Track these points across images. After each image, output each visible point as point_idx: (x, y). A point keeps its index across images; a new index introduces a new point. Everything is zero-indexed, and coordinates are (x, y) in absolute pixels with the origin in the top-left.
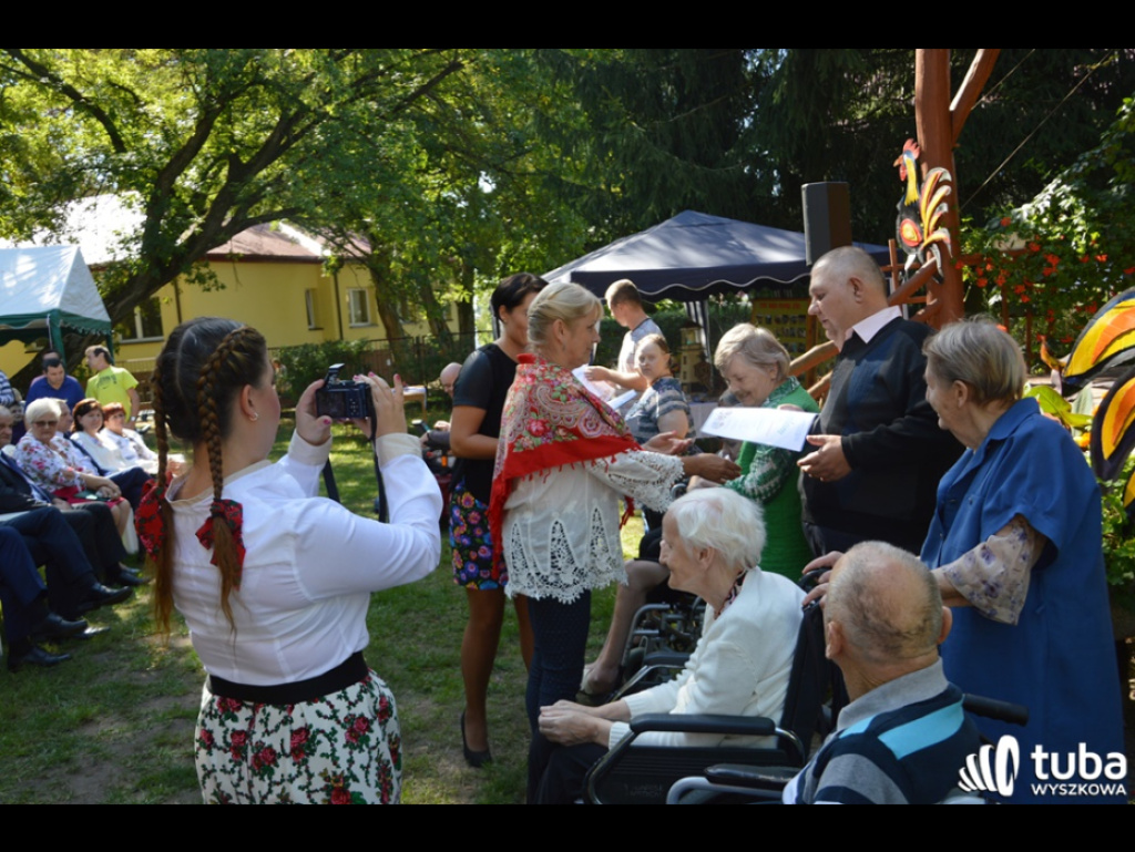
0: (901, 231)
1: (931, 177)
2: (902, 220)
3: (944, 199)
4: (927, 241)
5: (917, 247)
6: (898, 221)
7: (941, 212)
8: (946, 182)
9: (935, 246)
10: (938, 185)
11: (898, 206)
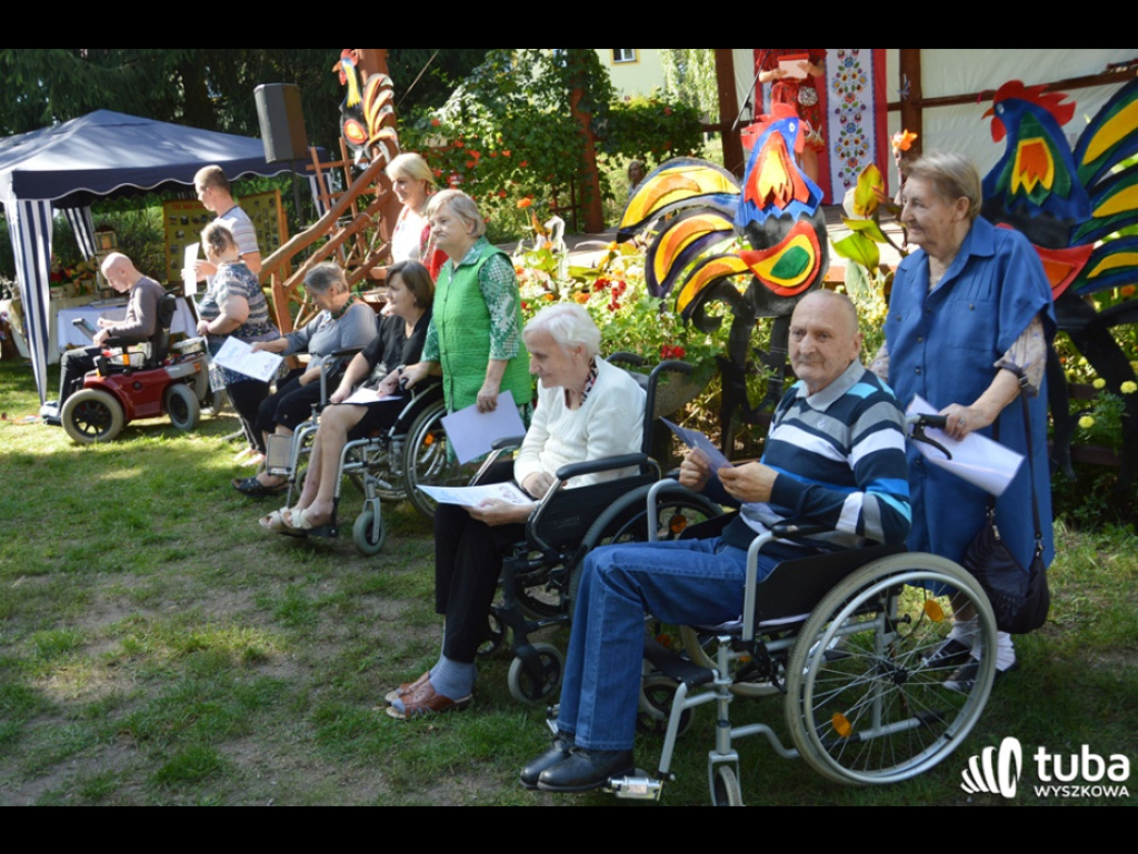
0: (345, 130)
1: (371, 83)
2: (345, 120)
3: (387, 102)
4: (373, 139)
5: (363, 144)
6: (341, 122)
7: (385, 113)
8: (387, 87)
9: (381, 143)
10: (379, 89)
11: (341, 108)
